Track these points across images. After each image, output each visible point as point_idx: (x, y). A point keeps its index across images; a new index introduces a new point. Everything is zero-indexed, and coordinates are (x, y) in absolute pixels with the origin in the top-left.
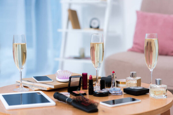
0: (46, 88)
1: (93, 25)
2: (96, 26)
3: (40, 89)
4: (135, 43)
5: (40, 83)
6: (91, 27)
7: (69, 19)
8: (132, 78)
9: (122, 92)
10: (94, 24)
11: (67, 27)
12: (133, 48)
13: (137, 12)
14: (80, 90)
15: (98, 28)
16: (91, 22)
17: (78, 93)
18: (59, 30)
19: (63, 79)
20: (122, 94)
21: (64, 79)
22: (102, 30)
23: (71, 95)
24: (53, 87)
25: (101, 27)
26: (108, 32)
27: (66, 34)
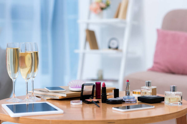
0: (58, 97)
1: (111, 46)
2: (115, 46)
3: (52, 98)
4: (155, 63)
5: (52, 92)
6: (110, 48)
7: (86, 40)
8: (147, 88)
9: (136, 100)
10: (113, 44)
11: (85, 48)
12: (153, 67)
13: (158, 31)
14: (93, 99)
15: (117, 48)
16: (110, 42)
17: (90, 101)
18: (76, 51)
19: (75, 88)
20: (136, 102)
21: (77, 88)
22: (121, 51)
23: (84, 103)
24: (65, 96)
25: (120, 48)
26: (127, 52)
27: (84, 54)
